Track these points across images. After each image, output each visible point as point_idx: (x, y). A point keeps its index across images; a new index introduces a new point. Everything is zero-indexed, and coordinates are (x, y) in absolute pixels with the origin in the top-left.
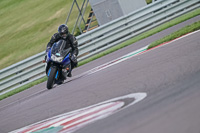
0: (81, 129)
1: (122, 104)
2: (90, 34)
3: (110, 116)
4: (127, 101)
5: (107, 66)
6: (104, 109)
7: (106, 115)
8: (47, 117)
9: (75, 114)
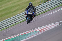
0: (46, 32)
1: (58, 24)
2: (49, 2)
3: (54, 28)
4: (60, 23)
5: (54, 12)
6: (53, 26)
7: (53, 28)
8: (35, 28)
9: (44, 27)
